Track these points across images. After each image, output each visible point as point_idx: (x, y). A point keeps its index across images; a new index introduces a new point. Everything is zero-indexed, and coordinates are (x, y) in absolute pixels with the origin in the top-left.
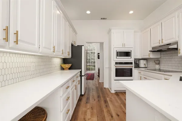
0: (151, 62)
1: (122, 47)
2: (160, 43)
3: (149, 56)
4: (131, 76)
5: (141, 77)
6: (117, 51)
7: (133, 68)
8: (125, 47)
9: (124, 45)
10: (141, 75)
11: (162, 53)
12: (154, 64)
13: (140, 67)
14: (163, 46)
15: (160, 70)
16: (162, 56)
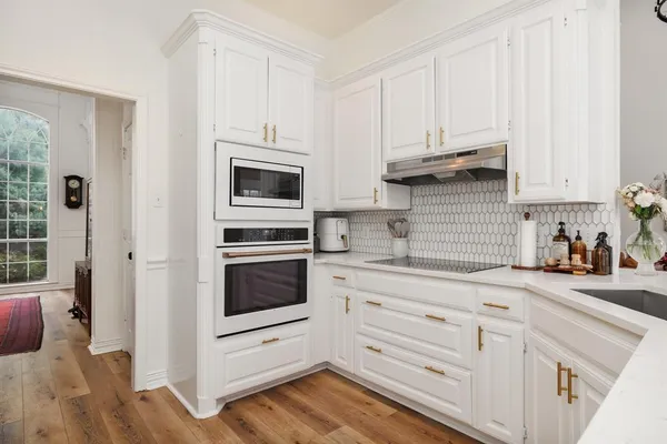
0: (367, 228)
1: (258, 140)
2: (428, 146)
3: (376, 201)
4: (301, 297)
5: (348, 299)
6: (235, 163)
7: (310, 257)
8: (278, 146)
9: (270, 133)
10: (346, 292)
11: (418, 190)
12: (388, 234)
13: (322, 249)
14: (440, 158)
15: (408, 261)
16: (417, 201)
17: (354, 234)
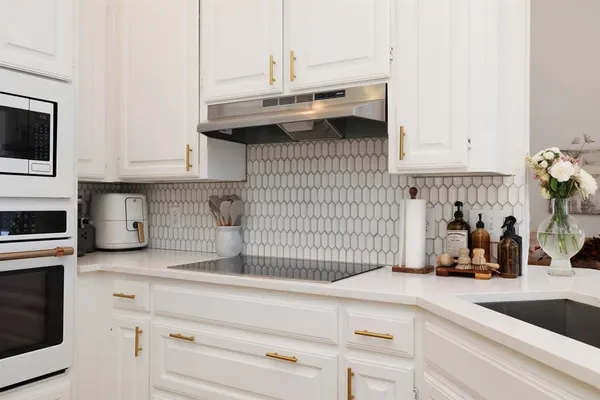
0: (176, 210)
2: (273, 80)
3: (189, 166)
5: (138, 332)
7: (71, 265)
11: (257, 151)
12: (210, 220)
13: (100, 245)
16: (255, 167)
17: (157, 220)
